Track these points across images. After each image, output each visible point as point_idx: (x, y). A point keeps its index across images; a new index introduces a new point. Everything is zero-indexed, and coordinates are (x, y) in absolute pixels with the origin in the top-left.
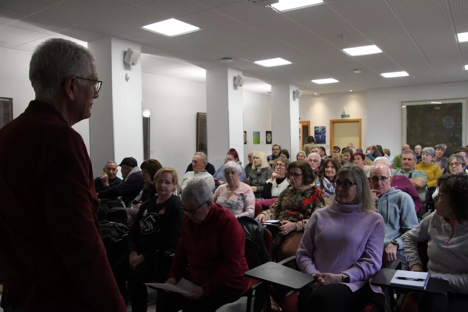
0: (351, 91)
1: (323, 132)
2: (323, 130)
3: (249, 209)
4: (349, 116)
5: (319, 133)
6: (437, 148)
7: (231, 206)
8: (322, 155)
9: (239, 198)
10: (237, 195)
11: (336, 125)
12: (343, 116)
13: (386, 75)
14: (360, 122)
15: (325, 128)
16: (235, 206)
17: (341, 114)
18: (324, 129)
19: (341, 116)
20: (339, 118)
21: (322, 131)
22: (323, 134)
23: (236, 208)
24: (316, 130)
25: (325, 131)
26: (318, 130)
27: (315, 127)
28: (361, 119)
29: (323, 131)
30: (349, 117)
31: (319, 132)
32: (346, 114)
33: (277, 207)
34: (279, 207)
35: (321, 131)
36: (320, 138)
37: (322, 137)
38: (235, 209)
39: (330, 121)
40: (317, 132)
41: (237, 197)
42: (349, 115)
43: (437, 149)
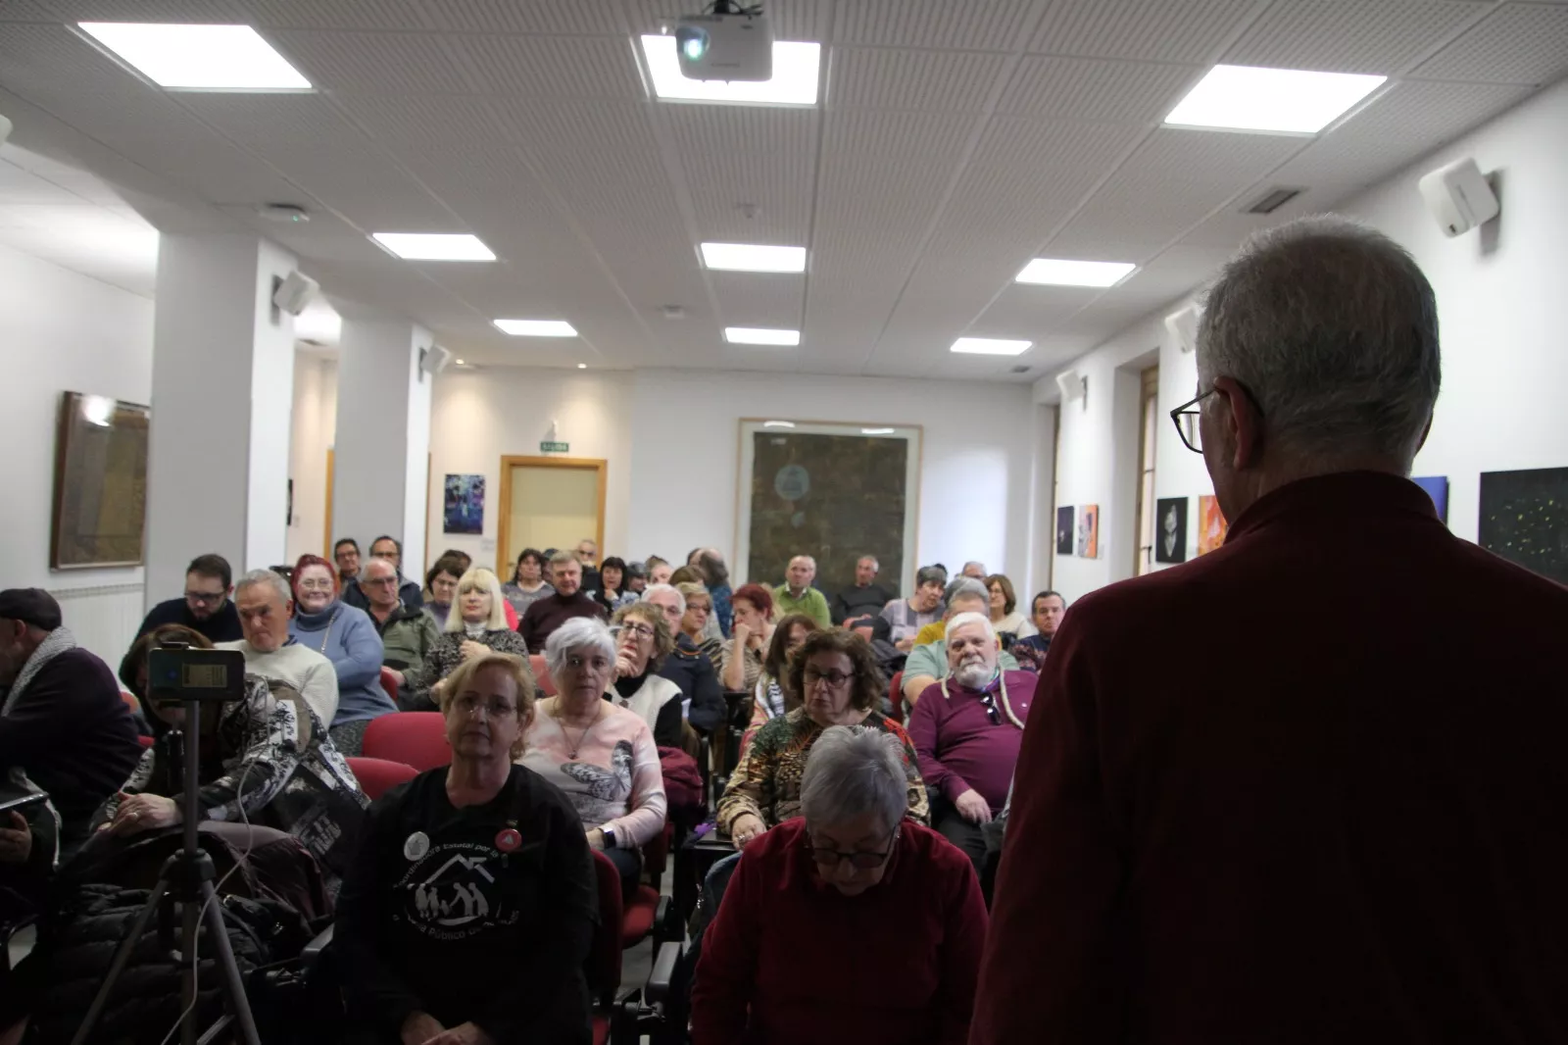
0: (582, 366)
1: (475, 496)
2: (475, 487)
3: (652, 799)
4: (566, 447)
5: (460, 498)
6: (928, 579)
7: (591, 787)
8: (534, 579)
9: (617, 759)
10: (606, 745)
11: (520, 474)
12: (548, 446)
13: (736, 335)
14: (600, 469)
15: (482, 482)
16: (608, 786)
17: (542, 438)
18: (478, 484)
19: (539, 445)
20: (535, 451)
21: (471, 490)
22: (475, 500)
23: (611, 795)
24: (451, 485)
25: (483, 491)
26: (457, 488)
27: (449, 477)
28: (605, 462)
29: (477, 492)
30: (567, 450)
31: (461, 492)
32: (557, 439)
33: (761, 784)
34: (765, 787)
35: (467, 491)
36: (465, 512)
37: (469, 511)
38: (607, 797)
39: (503, 458)
40: (455, 492)
41: (608, 753)
42: (567, 445)
43: (929, 583)
